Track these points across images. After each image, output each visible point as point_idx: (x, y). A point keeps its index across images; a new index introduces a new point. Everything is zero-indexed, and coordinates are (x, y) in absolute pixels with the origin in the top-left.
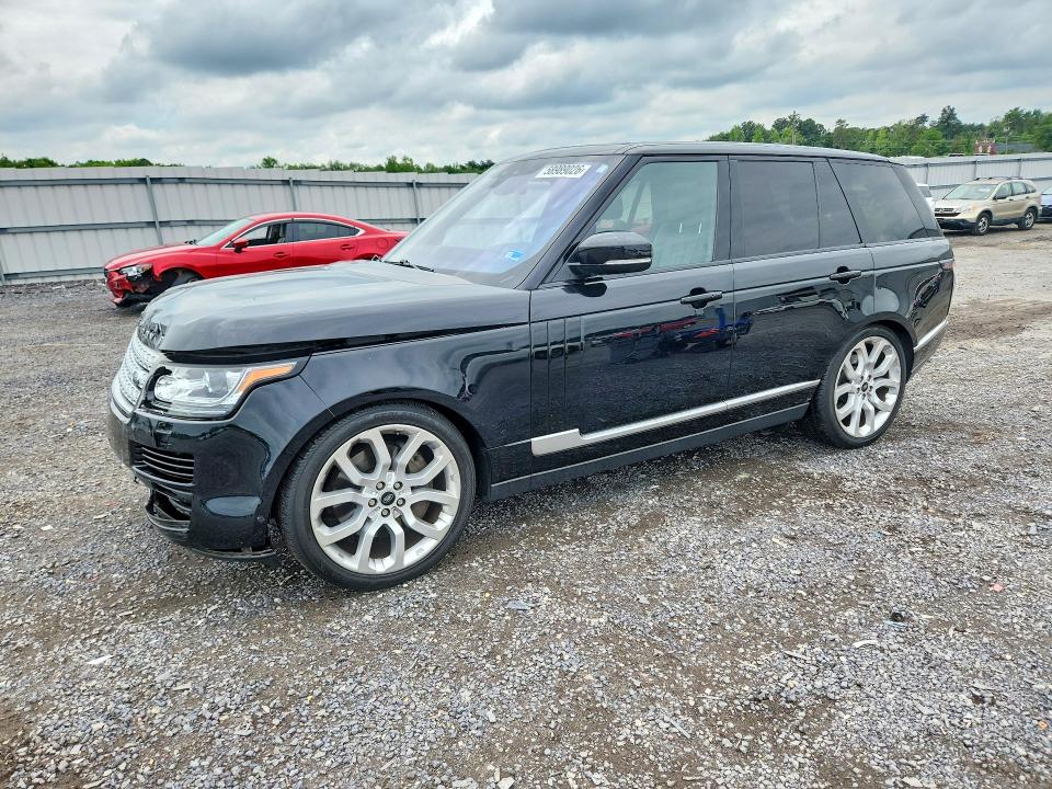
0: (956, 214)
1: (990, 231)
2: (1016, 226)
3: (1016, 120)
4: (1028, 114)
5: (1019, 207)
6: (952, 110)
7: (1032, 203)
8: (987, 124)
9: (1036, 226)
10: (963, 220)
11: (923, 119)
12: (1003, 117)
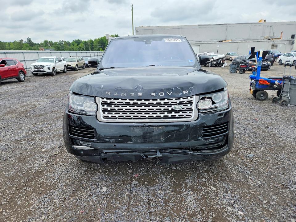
0: (71, 65)
1: (79, 69)
2: (82, 68)
3: (46, 43)
4: (49, 42)
5: (82, 63)
6: (30, 39)
7: (84, 63)
8: (40, 44)
9: (86, 68)
10: (73, 67)
11: (22, 40)
12: (43, 42)
